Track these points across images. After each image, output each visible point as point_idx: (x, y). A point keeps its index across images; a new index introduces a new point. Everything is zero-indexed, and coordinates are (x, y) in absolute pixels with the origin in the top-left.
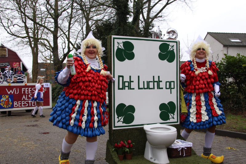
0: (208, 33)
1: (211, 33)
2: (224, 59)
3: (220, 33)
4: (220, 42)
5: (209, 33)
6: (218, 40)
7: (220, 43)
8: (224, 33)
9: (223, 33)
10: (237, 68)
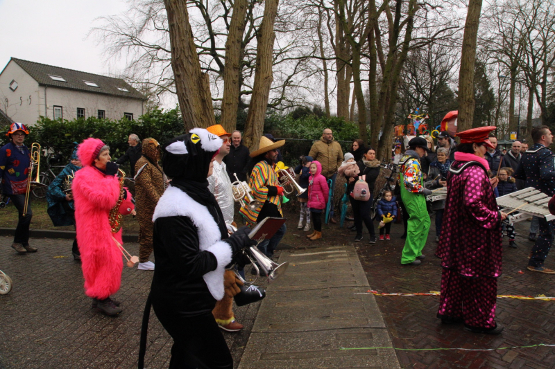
0: (12, 59)
1: (17, 59)
2: (40, 123)
3: (33, 63)
4: (33, 78)
5: (15, 59)
6: (30, 74)
7: (33, 80)
8: (40, 64)
9: (38, 64)
10: (58, 137)
